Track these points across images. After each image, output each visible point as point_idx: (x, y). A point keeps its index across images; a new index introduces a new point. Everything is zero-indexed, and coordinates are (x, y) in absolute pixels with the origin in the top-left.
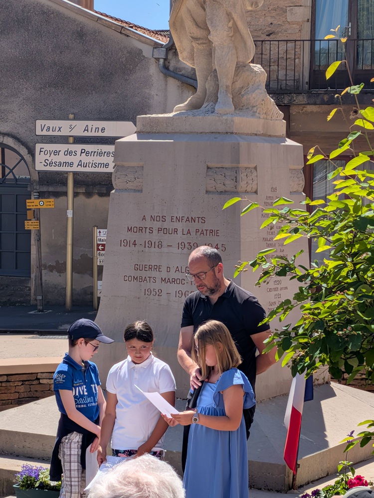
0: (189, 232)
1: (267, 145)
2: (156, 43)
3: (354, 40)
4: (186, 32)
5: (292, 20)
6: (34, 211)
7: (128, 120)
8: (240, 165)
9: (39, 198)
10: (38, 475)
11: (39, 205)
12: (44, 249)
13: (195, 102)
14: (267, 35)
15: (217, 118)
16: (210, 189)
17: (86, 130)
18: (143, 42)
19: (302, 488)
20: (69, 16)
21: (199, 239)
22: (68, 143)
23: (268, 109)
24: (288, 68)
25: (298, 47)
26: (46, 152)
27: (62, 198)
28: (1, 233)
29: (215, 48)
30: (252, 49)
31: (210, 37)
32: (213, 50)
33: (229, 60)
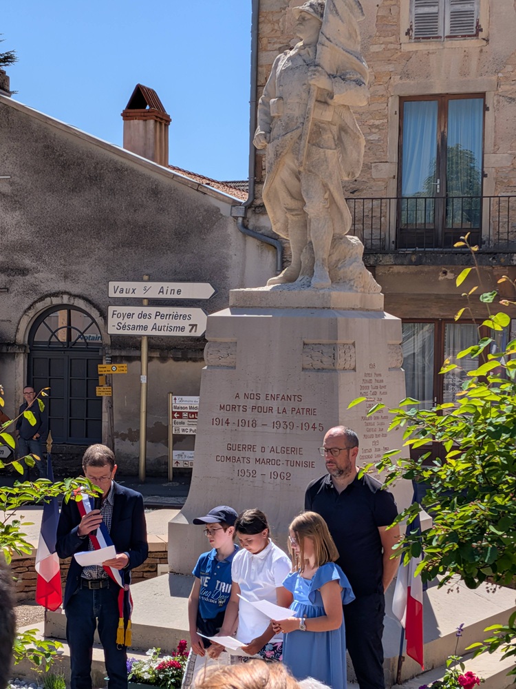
0: (284, 411)
1: (365, 320)
2: (234, 201)
3: (444, 198)
4: (280, 203)
5: (378, 177)
6: (106, 376)
7: (205, 281)
8: (339, 341)
9: (111, 363)
10: (131, 667)
11: (111, 370)
12: (117, 417)
13: (289, 275)
14: (351, 193)
15: (314, 293)
16: (306, 366)
17: (161, 292)
18: (220, 200)
20: (143, 173)
21: (295, 417)
22: (142, 305)
23: (365, 282)
24: (373, 227)
25: (384, 205)
26: (119, 315)
27: (135, 363)
28: (70, 400)
29: (310, 220)
30: (348, 221)
31: (306, 209)
32: (308, 221)
33: (325, 232)
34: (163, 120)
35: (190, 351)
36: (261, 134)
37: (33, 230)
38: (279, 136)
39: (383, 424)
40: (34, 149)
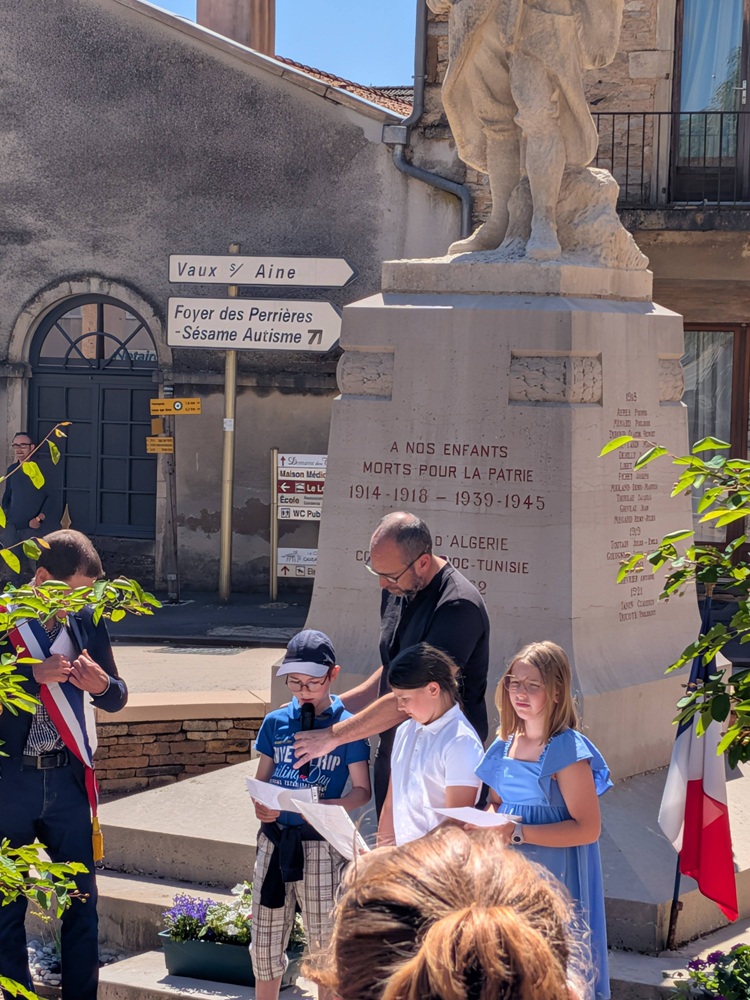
0: (477, 474)
1: (620, 316)
2: (389, 116)
4: (472, 110)
5: (638, 76)
6: (164, 419)
7: (336, 255)
8: (573, 353)
9: (172, 397)
10: (205, 915)
11: (173, 409)
12: (182, 490)
13: (487, 236)
15: (531, 268)
16: (515, 396)
17: (261, 273)
18: (364, 115)
19: (685, 948)
20: (231, 66)
21: (496, 485)
22: (227, 296)
23: (621, 250)
24: (630, 163)
25: (650, 125)
26: (188, 312)
27: (214, 397)
28: (102, 459)
29: (526, 138)
30: (593, 141)
31: (518, 120)
32: (521, 143)
33: (551, 160)
35: (309, 376)
37: (39, 165)
39: (648, 498)
40: (42, 23)
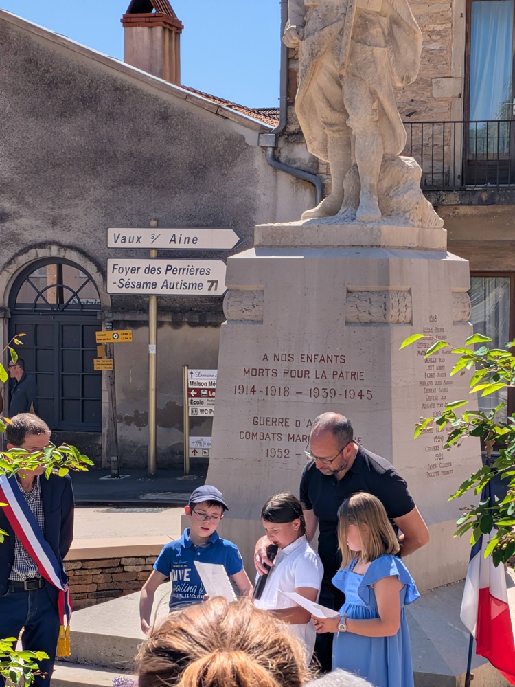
0: (324, 375)
1: (424, 261)
2: (262, 127)
4: (317, 117)
5: (439, 96)
6: (106, 346)
7: (227, 227)
8: (391, 288)
9: (112, 330)
11: (111, 338)
12: (119, 396)
13: (329, 206)
14: (407, 116)
15: (360, 228)
16: (351, 319)
17: (173, 240)
18: (245, 126)
20: (149, 93)
21: (338, 383)
22: (149, 257)
23: (424, 214)
24: (434, 158)
25: (448, 130)
26: (121, 269)
27: (142, 330)
28: (62, 375)
29: (355, 136)
30: (402, 138)
31: (349, 123)
32: (352, 138)
33: (373, 152)
34: (173, 27)
35: (210, 313)
36: (292, 29)
37: (13, 165)
38: (315, 30)
39: (446, 390)
40: (13, 63)
